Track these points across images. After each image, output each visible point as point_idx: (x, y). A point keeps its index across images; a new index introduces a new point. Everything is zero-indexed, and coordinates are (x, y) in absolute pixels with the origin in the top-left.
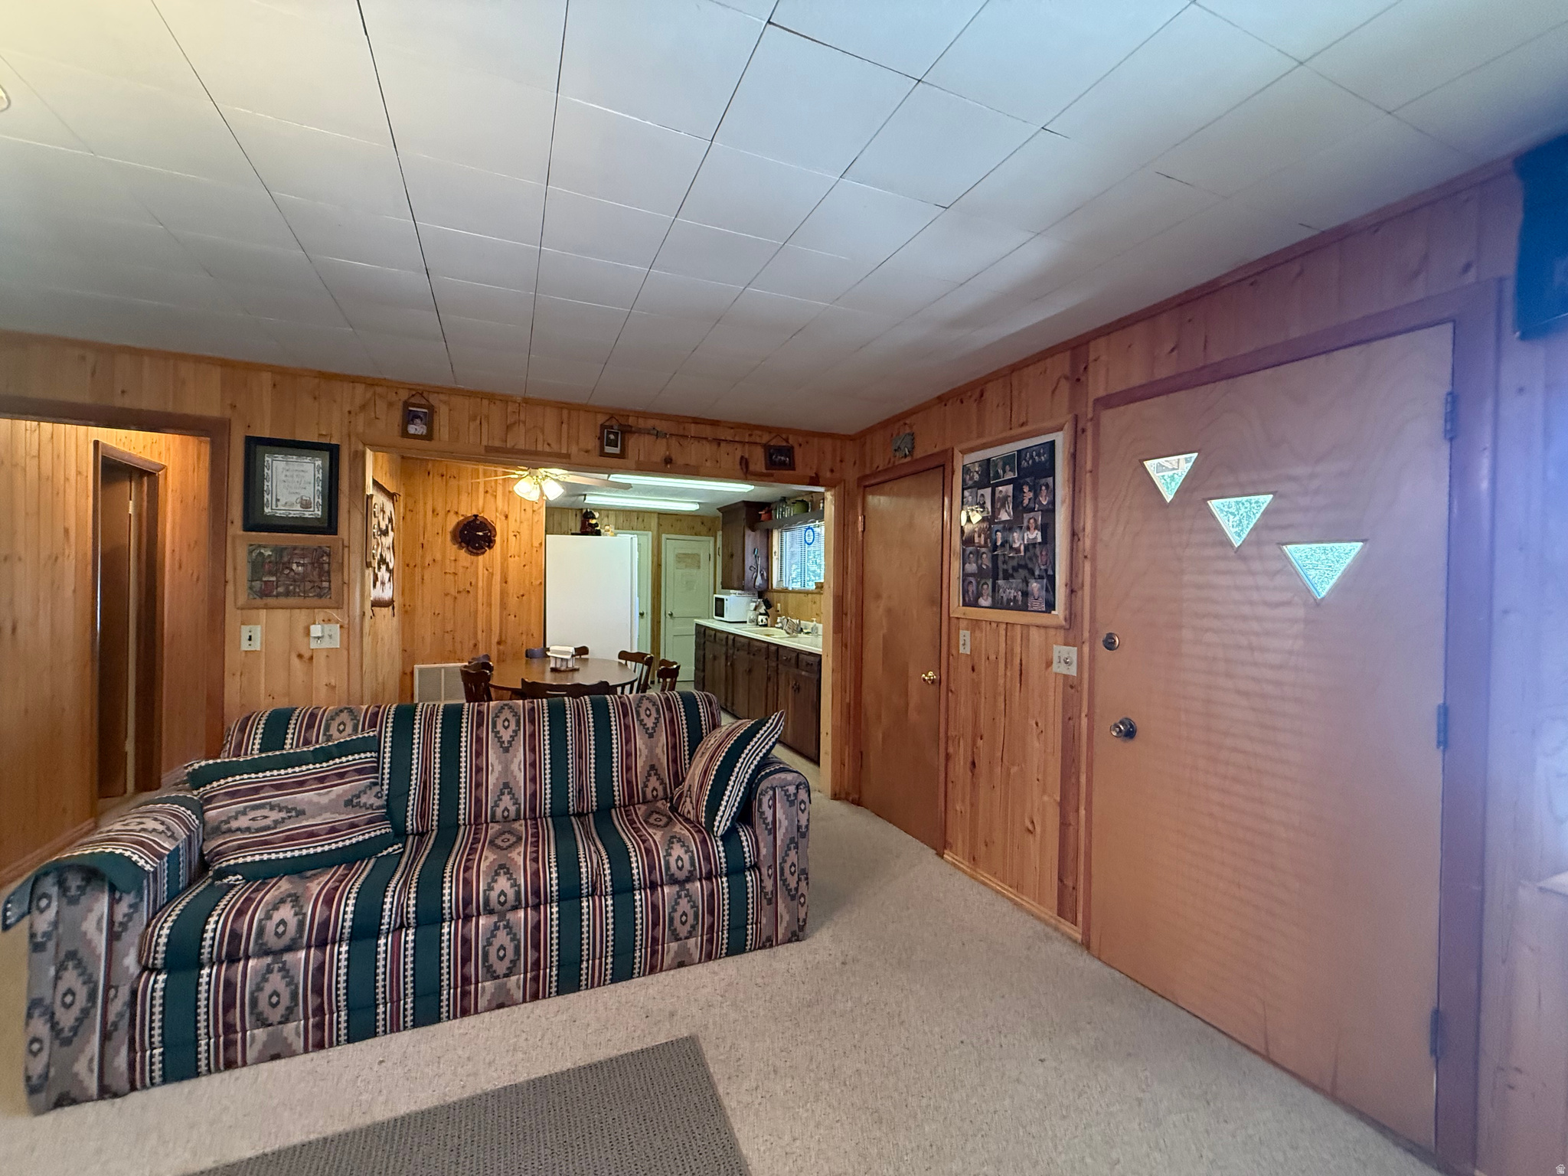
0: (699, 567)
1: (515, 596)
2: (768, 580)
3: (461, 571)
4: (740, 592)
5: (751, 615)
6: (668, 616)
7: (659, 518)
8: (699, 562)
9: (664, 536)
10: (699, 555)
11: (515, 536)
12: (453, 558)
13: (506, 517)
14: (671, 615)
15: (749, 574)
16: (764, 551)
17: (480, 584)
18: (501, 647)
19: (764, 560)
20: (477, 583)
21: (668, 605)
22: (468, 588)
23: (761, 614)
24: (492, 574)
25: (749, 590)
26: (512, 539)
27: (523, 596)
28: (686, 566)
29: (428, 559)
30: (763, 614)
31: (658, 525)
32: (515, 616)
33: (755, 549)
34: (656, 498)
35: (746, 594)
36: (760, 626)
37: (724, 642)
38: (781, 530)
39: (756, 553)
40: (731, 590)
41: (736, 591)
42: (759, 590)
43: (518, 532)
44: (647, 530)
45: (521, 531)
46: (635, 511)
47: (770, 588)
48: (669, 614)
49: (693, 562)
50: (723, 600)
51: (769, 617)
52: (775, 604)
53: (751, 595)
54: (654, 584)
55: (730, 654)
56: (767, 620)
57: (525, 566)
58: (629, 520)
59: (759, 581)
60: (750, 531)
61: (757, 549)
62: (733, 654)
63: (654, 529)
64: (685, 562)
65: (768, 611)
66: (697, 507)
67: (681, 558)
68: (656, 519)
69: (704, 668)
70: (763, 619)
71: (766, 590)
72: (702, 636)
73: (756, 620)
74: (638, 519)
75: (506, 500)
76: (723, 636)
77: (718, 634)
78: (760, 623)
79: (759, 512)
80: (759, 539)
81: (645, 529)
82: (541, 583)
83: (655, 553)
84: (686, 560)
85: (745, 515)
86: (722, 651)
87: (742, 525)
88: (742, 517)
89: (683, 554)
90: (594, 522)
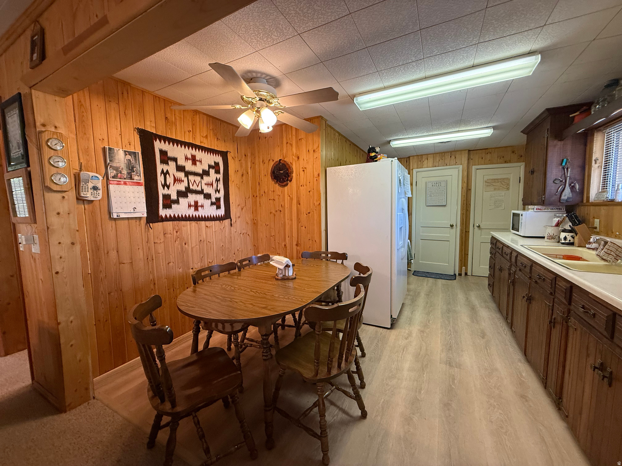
0: (508, 189)
1: (305, 214)
2: (582, 193)
3: (276, 198)
4: (539, 207)
5: (551, 231)
6: (475, 227)
7: (469, 154)
8: (508, 184)
9: (474, 168)
10: (508, 179)
11: (304, 171)
12: (272, 190)
13: (298, 158)
14: (479, 226)
15: (551, 187)
16: (578, 162)
17: (286, 206)
18: (298, 248)
19: (577, 171)
20: (285, 205)
21: (476, 218)
22: (281, 209)
23: (564, 231)
24: (292, 199)
25: (551, 204)
26: (302, 173)
27: (309, 213)
28: (495, 189)
29: (262, 192)
30: (567, 231)
31: (468, 159)
32: (305, 227)
33: (563, 160)
34: (449, 131)
35: (548, 209)
36: (563, 243)
37: (508, 257)
38: (608, 131)
39: (564, 164)
40: (529, 206)
41: (535, 206)
42: (567, 204)
43: (305, 168)
44: (458, 165)
45: (307, 166)
46: (448, 152)
47: (585, 202)
48: (477, 226)
49: (502, 186)
50: (520, 215)
51: (576, 234)
52: (591, 220)
53: (555, 210)
54: (464, 204)
55: (513, 271)
56: (573, 238)
57: (309, 192)
58: (443, 159)
59: (567, 194)
60: (555, 142)
61: (565, 160)
62: (515, 272)
63: (463, 163)
64: (493, 185)
65: (576, 228)
66: (493, 131)
67: (490, 183)
68: (467, 155)
69: (494, 276)
70: (567, 236)
71: (578, 204)
72: (494, 247)
73: (557, 237)
74: (451, 157)
75: (298, 146)
76: (508, 251)
77: (505, 248)
78: (563, 241)
79: (571, 116)
80: (569, 147)
81: (457, 164)
82: (319, 204)
83: (465, 180)
84: (494, 184)
85: (549, 124)
86: (506, 265)
87: (544, 137)
88: (548, 129)
89: (492, 180)
90: (373, 154)
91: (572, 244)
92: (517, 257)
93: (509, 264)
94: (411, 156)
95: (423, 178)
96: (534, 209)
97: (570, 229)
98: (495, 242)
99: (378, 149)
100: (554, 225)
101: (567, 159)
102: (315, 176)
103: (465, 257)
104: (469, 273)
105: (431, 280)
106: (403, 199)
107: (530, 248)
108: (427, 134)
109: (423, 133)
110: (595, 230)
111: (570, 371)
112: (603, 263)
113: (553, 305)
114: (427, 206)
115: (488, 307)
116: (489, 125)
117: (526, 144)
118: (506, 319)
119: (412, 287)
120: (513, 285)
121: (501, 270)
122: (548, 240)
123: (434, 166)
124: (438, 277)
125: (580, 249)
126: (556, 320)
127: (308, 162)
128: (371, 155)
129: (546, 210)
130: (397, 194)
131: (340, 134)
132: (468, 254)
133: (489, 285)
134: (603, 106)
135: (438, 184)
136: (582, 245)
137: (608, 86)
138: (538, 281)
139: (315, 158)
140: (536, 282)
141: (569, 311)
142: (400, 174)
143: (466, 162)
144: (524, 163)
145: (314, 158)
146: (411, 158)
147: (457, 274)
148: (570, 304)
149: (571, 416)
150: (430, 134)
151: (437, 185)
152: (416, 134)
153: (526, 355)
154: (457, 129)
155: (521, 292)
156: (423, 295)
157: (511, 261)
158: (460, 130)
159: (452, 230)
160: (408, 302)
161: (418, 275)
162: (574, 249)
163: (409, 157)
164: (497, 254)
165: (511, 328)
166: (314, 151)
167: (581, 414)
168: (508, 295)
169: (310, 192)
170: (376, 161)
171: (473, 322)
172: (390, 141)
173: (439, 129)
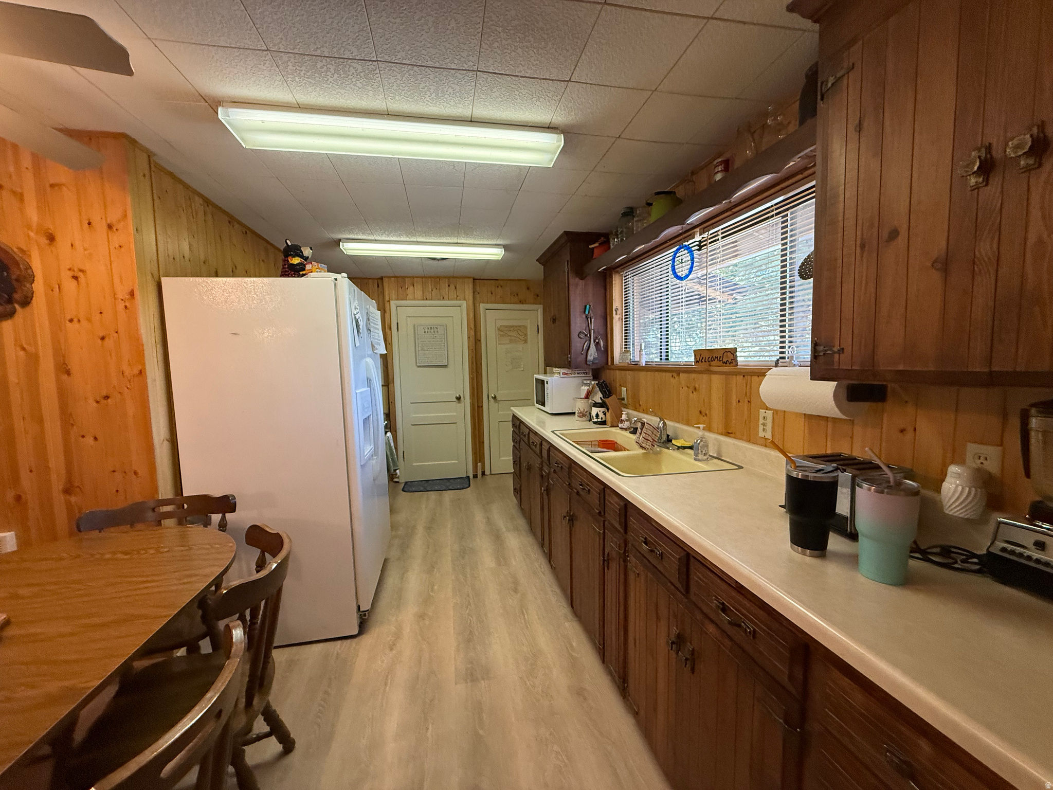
0: (526, 341)
1: (90, 401)
2: (606, 351)
4: (565, 371)
5: (581, 405)
6: (490, 398)
7: (474, 285)
8: (526, 335)
9: (482, 306)
10: (526, 327)
11: (75, 278)
13: (51, 238)
14: (495, 398)
15: (577, 343)
16: (600, 311)
18: (73, 499)
19: (600, 321)
20: (5, 376)
21: (490, 386)
23: (596, 405)
24: (36, 358)
25: (576, 367)
26: (70, 286)
27: (107, 397)
28: (511, 341)
30: (598, 405)
31: (474, 293)
32: (96, 439)
33: (586, 306)
34: (442, 241)
35: (575, 374)
36: (595, 423)
37: (538, 450)
38: (624, 273)
39: (587, 312)
40: (554, 369)
41: (562, 370)
42: (594, 367)
43: (81, 271)
44: (460, 300)
45: (87, 267)
46: (445, 277)
47: (610, 364)
48: (492, 397)
49: (518, 336)
50: (545, 382)
51: (608, 409)
52: (618, 389)
53: (581, 375)
54: (472, 363)
55: (545, 472)
56: (605, 414)
57: (103, 338)
58: (438, 288)
59: (593, 353)
60: (577, 280)
61: (588, 306)
62: (548, 474)
63: (467, 297)
64: (509, 336)
65: (607, 400)
66: (503, 253)
67: (504, 331)
68: (471, 286)
69: (520, 476)
70: (599, 413)
71: (603, 367)
72: (517, 431)
73: (588, 414)
74: (449, 286)
75: (44, 205)
76: (538, 441)
77: (532, 435)
78: (595, 420)
79: (590, 247)
80: (590, 290)
81: (458, 298)
82: (141, 372)
83: (472, 326)
84: (509, 333)
85: (569, 254)
86: (536, 462)
87: (564, 272)
88: (568, 261)
89: (506, 327)
90: (296, 261)
91: (603, 423)
92: (549, 451)
93: (539, 461)
94: (385, 277)
95: (408, 318)
96: (560, 373)
97: (600, 401)
98: (517, 423)
99: (307, 252)
100: (583, 396)
101: (590, 306)
102: (120, 296)
103: (480, 447)
104: (487, 472)
105: (433, 495)
106: (369, 360)
107: (562, 434)
108: (408, 239)
109: (400, 235)
110: (623, 402)
111: (635, 640)
112: (642, 451)
113: (604, 532)
114: (419, 366)
115: (516, 529)
116: (498, 242)
117: (544, 279)
118: (542, 546)
119: (401, 517)
120: (548, 494)
121: (529, 468)
122: (579, 419)
123: (425, 298)
124: (444, 488)
125: (613, 429)
126: (610, 557)
127: (90, 254)
128: (291, 262)
129: (573, 376)
130: (353, 350)
131: (207, 202)
132: (483, 442)
133: (515, 489)
134: (622, 240)
135: (432, 329)
136: (615, 425)
137: (625, 214)
138: (581, 493)
139: (117, 246)
140: (578, 493)
141: (626, 543)
142: (356, 309)
143: (471, 297)
144: (542, 306)
145: (112, 248)
146: (385, 280)
147: (471, 477)
148: (626, 532)
149: (642, 712)
150: (412, 239)
151: (432, 331)
152: (388, 235)
153: (572, 607)
154: (455, 240)
155: (560, 507)
156: (420, 530)
157: (542, 457)
158: (459, 241)
159: (459, 405)
160: (394, 553)
161: (411, 490)
162: (606, 431)
163: (382, 278)
164: (522, 442)
165: (550, 562)
166: (110, 227)
167: (655, 710)
168: (542, 509)
169: (107, 339)
170: (303, 275)
171: (500, 565)
172: (340, 240)
173: (426, 234)
